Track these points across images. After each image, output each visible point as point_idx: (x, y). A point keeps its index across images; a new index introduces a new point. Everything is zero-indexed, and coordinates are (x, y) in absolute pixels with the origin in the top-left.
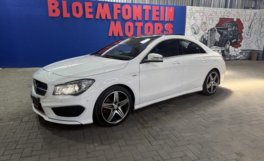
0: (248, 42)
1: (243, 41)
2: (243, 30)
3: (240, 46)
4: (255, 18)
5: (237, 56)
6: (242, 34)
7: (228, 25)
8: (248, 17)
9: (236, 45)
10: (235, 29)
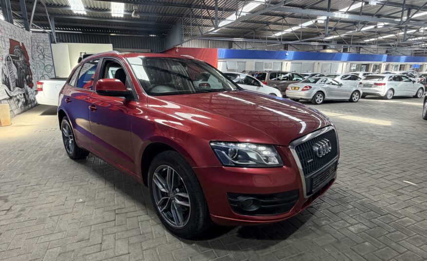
0: (36, 78)
1: (33, 78)
2: (30, 61)
3: (33, 85)
4: (33, 44)
6: (31, 67)
7: (18, 51)
8: (28, 42)
10: (24, 59)
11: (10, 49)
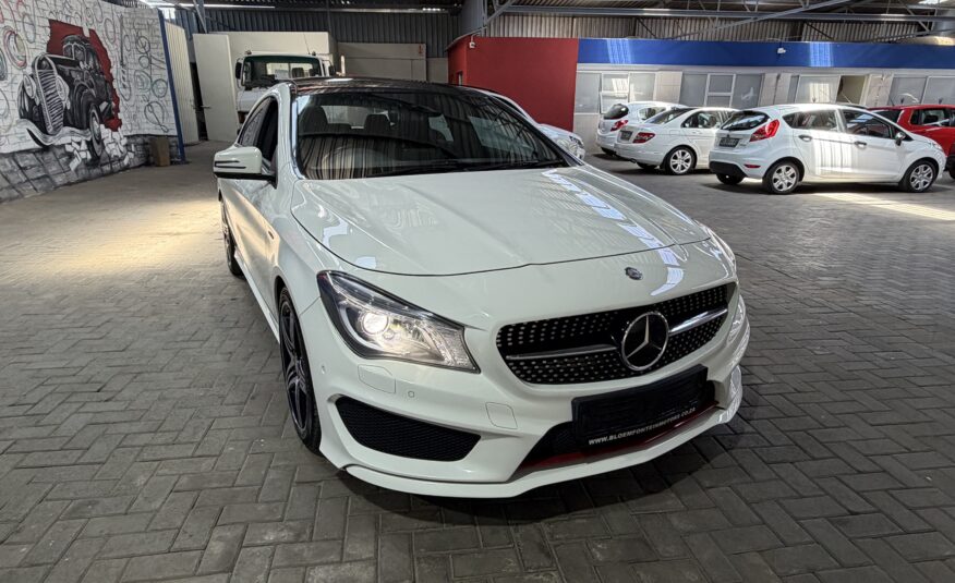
0: (131, 109)
1: (121, 109)
2: (113, 71)
3: (120, 124)
4: (124, 33)
5: (123, 158)
6: (115, 85)
7: (76, 47)
8: (110, 28)
9: (112, 121)
10: (94, 65)
11: (49, 44)
